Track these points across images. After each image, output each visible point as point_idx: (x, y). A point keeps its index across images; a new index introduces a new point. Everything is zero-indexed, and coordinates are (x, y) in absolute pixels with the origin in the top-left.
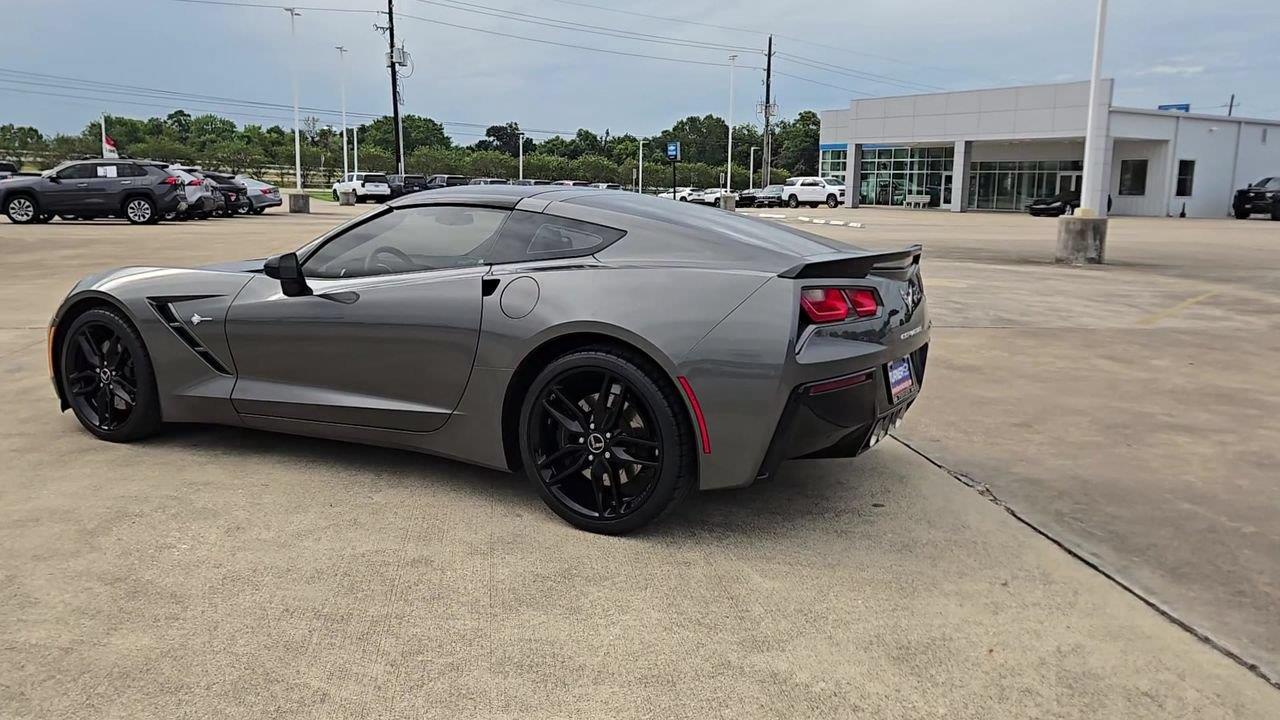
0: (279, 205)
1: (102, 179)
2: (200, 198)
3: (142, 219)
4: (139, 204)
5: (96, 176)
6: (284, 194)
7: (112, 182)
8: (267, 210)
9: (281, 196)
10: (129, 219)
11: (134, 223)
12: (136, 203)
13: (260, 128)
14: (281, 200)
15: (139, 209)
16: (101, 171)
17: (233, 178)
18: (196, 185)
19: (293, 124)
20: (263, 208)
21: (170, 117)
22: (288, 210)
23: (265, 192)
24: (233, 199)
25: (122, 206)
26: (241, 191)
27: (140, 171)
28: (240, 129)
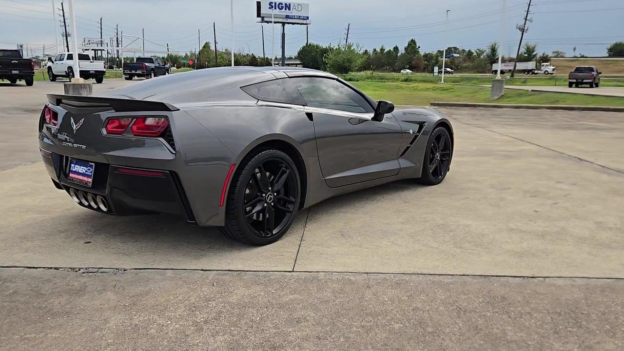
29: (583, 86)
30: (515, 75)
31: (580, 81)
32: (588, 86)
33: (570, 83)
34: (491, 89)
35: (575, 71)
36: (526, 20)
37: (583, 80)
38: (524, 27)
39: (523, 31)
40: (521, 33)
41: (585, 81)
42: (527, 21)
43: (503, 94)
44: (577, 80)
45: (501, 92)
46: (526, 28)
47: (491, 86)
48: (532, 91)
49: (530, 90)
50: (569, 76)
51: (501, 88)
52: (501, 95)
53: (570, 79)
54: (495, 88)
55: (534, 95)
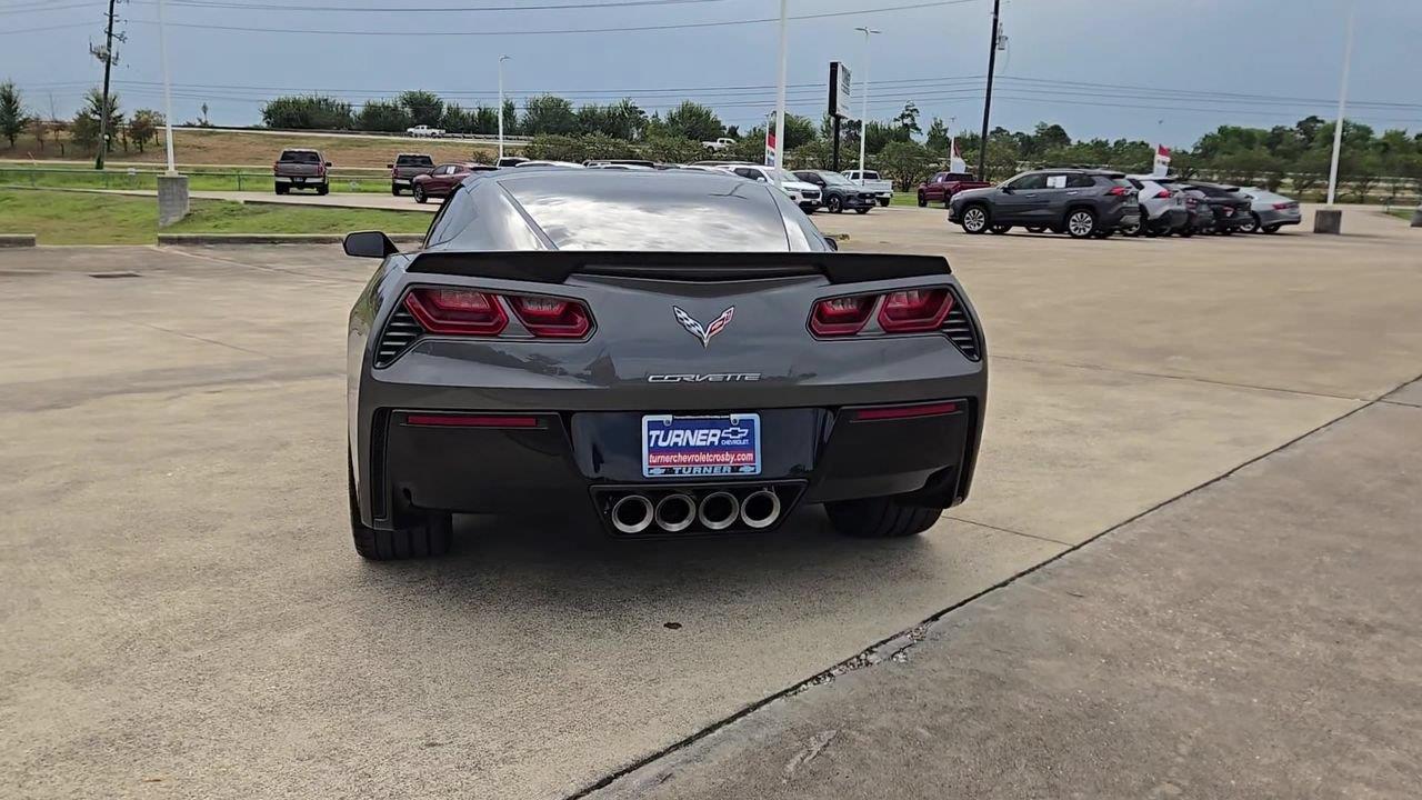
0: (1297, 223)
1: (1052, 190)
2: (1168, 211)
3: (1082, 233)
4: (1082, 216)
5: (1045, 187)
6: (1308, 211)
7: (1060, 193)
8: (1283, 229)
9: (1301, 212)
10: (1070, 233)
11: (1075, 237)
12: (1079, 215)
13: (1404, 133)
14: (1300, 217)
15: (1082, 222)
16: (1050, 181)
17: (1237, 190)
18: (1164, 197)
19: (1335, 116)
20: (1278, 225)
21: (1300, 124)
22: (1312, 228)
23: (1277, 207)
24: (1229, 214)
25: (1065, 218)
26: (1243, 205)
27: (1088, 181)
28: (1379, 135)
29: (306, 190)
30: (105, 163)
31: (298, 180)
32: (315, 191)
33: (278, 184)
34: (157, 200)
35: (282, 159)
36: (110, 35)
37: (305, 178)
38: (109, 51)
39: (108, 61)
40: (105, 63)
41: (308, 181)
42: (113, 38)
43: (187, 211)
44: (292, 178)
45: (185, 206)
46: (113, 55)
47: (156, 193)
48: (246, 202)
49: (242, 202)
50: (276, 169)
51: (183, 197)
52: (184, 212)
53: (277, 175)
54: (167, 197)
55: (265, 212)
